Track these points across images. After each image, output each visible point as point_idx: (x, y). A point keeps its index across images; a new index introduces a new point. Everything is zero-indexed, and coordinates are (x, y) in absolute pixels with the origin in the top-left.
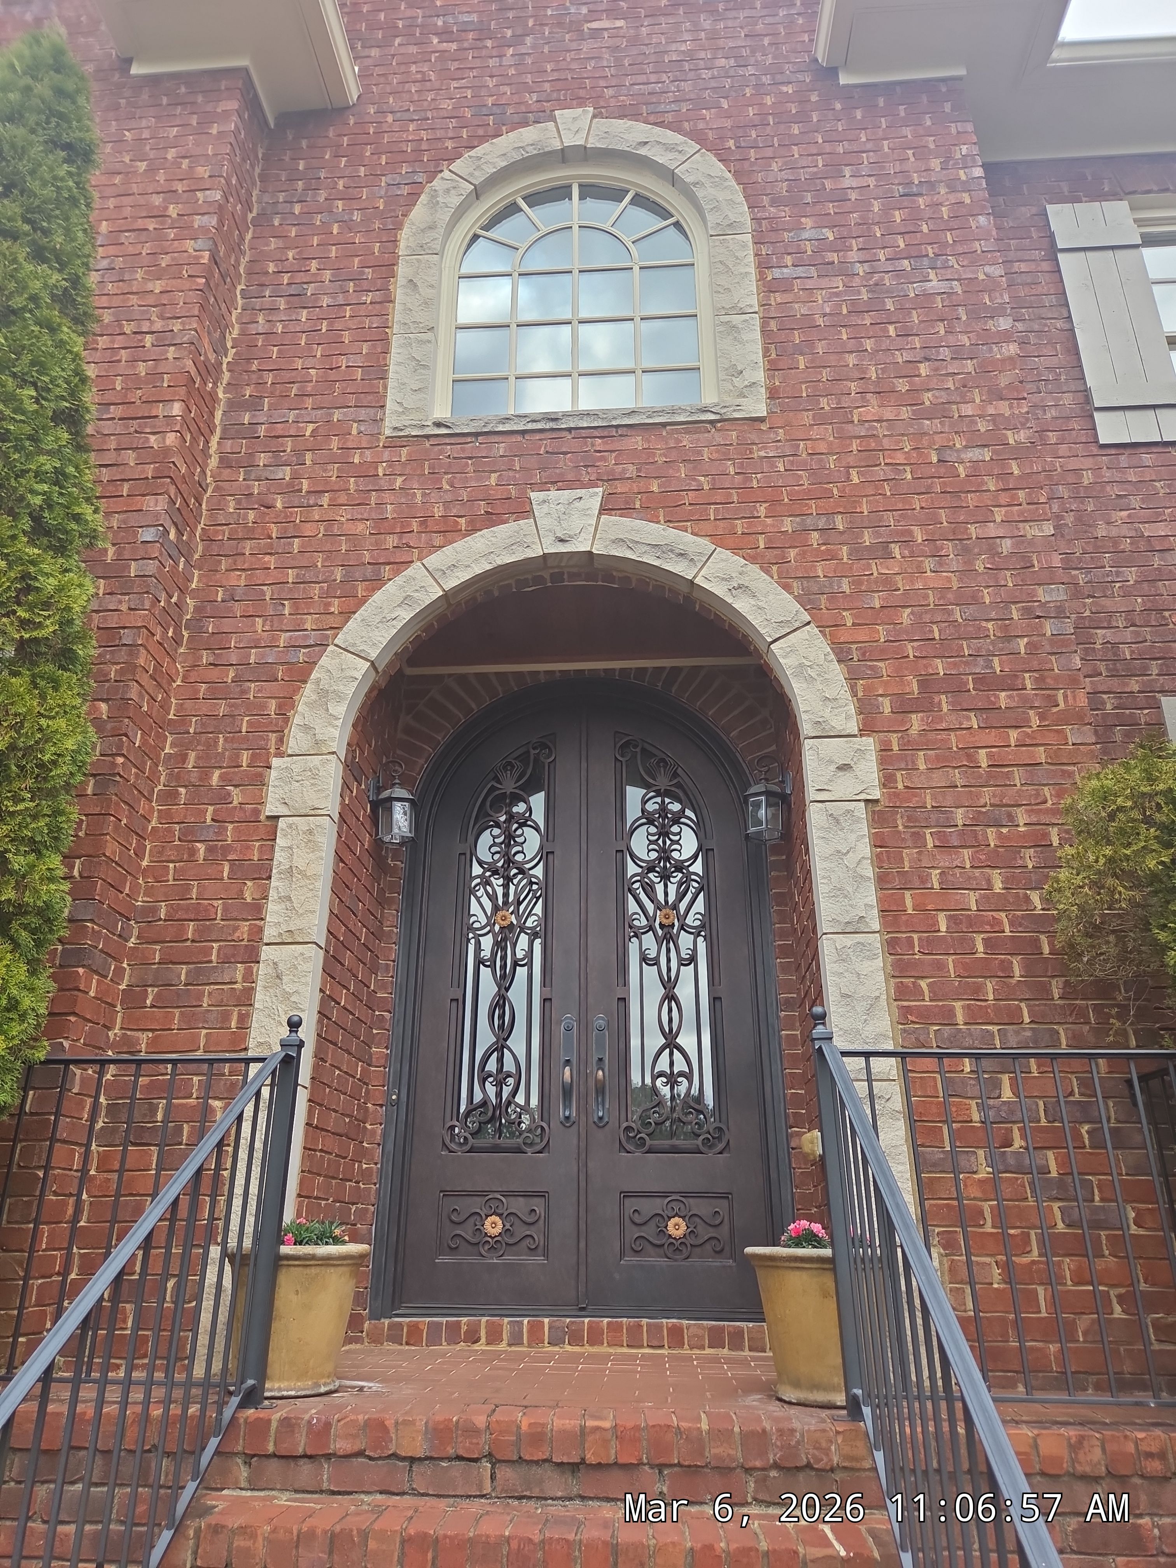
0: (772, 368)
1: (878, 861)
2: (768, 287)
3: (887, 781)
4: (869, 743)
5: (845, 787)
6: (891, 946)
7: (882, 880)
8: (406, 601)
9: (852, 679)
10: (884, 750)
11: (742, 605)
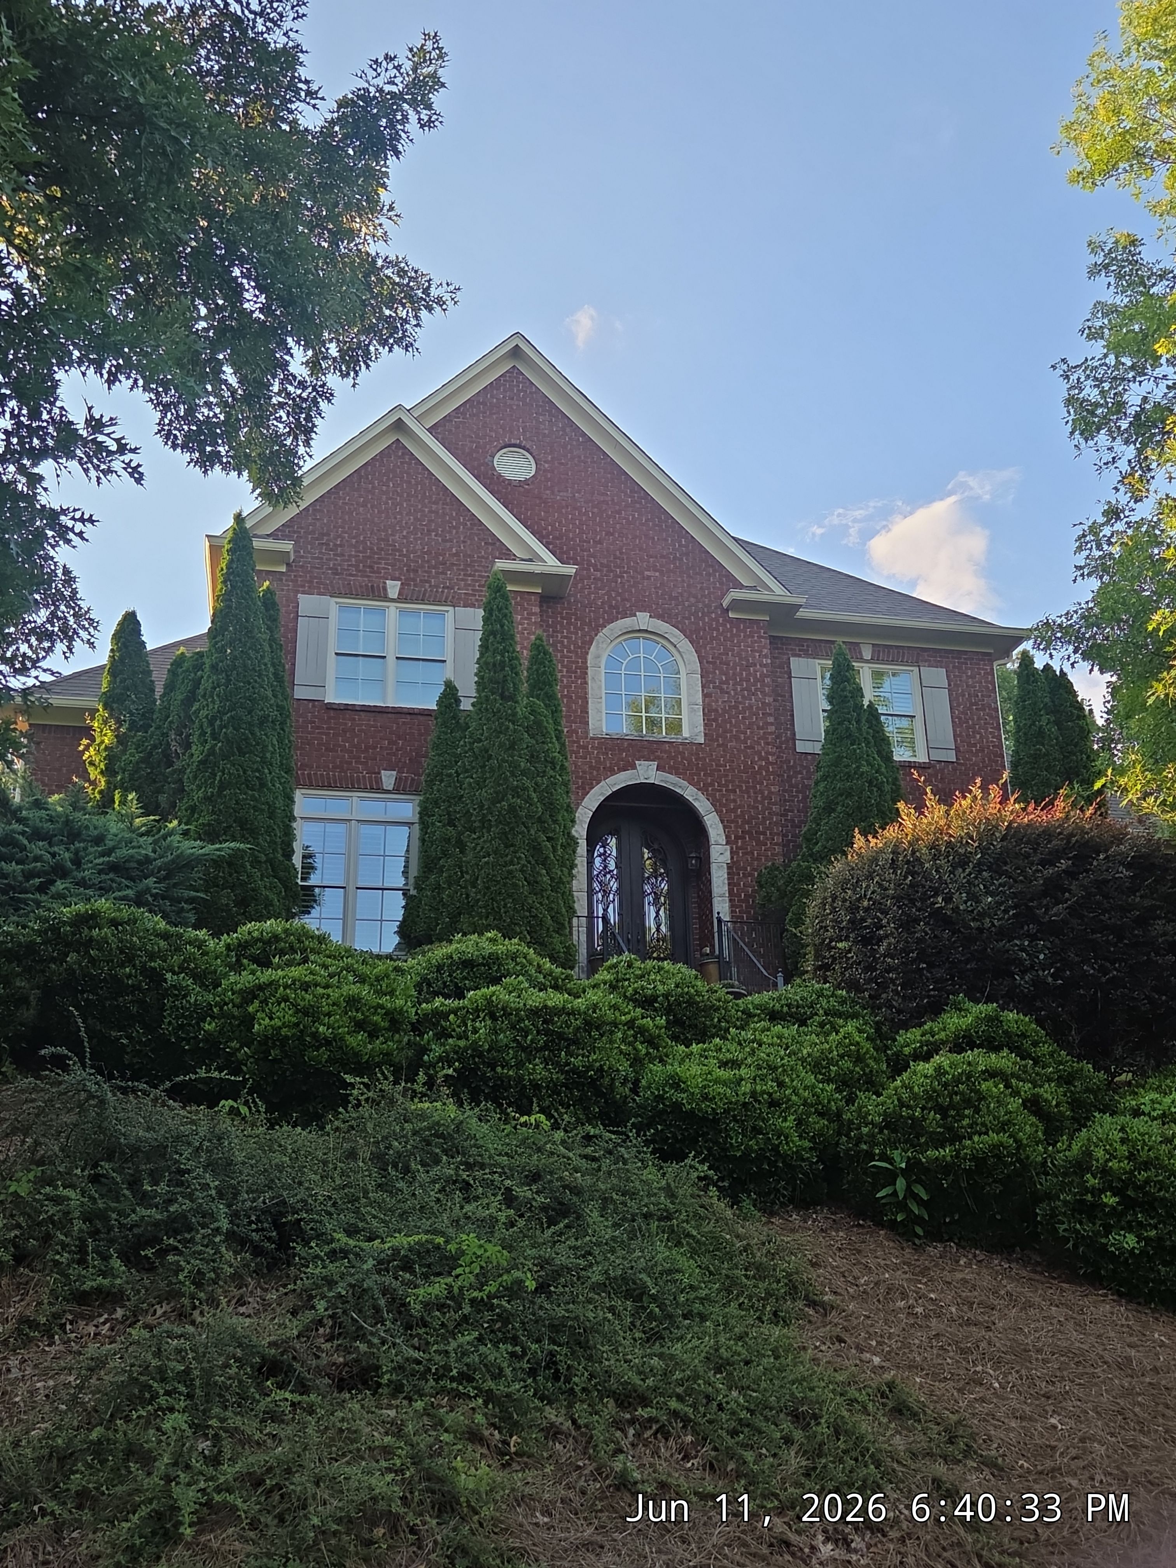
0: (705, 725)
1: (729, 879)
2: (705, 696)
3: (732, 858)
4: (728, 847)
5: (721, 859)
6: (730, 900)
7: (729, 884)
8: (602, 794)
9: (725, 827)
10: (732, 848)
11: (696, 804)
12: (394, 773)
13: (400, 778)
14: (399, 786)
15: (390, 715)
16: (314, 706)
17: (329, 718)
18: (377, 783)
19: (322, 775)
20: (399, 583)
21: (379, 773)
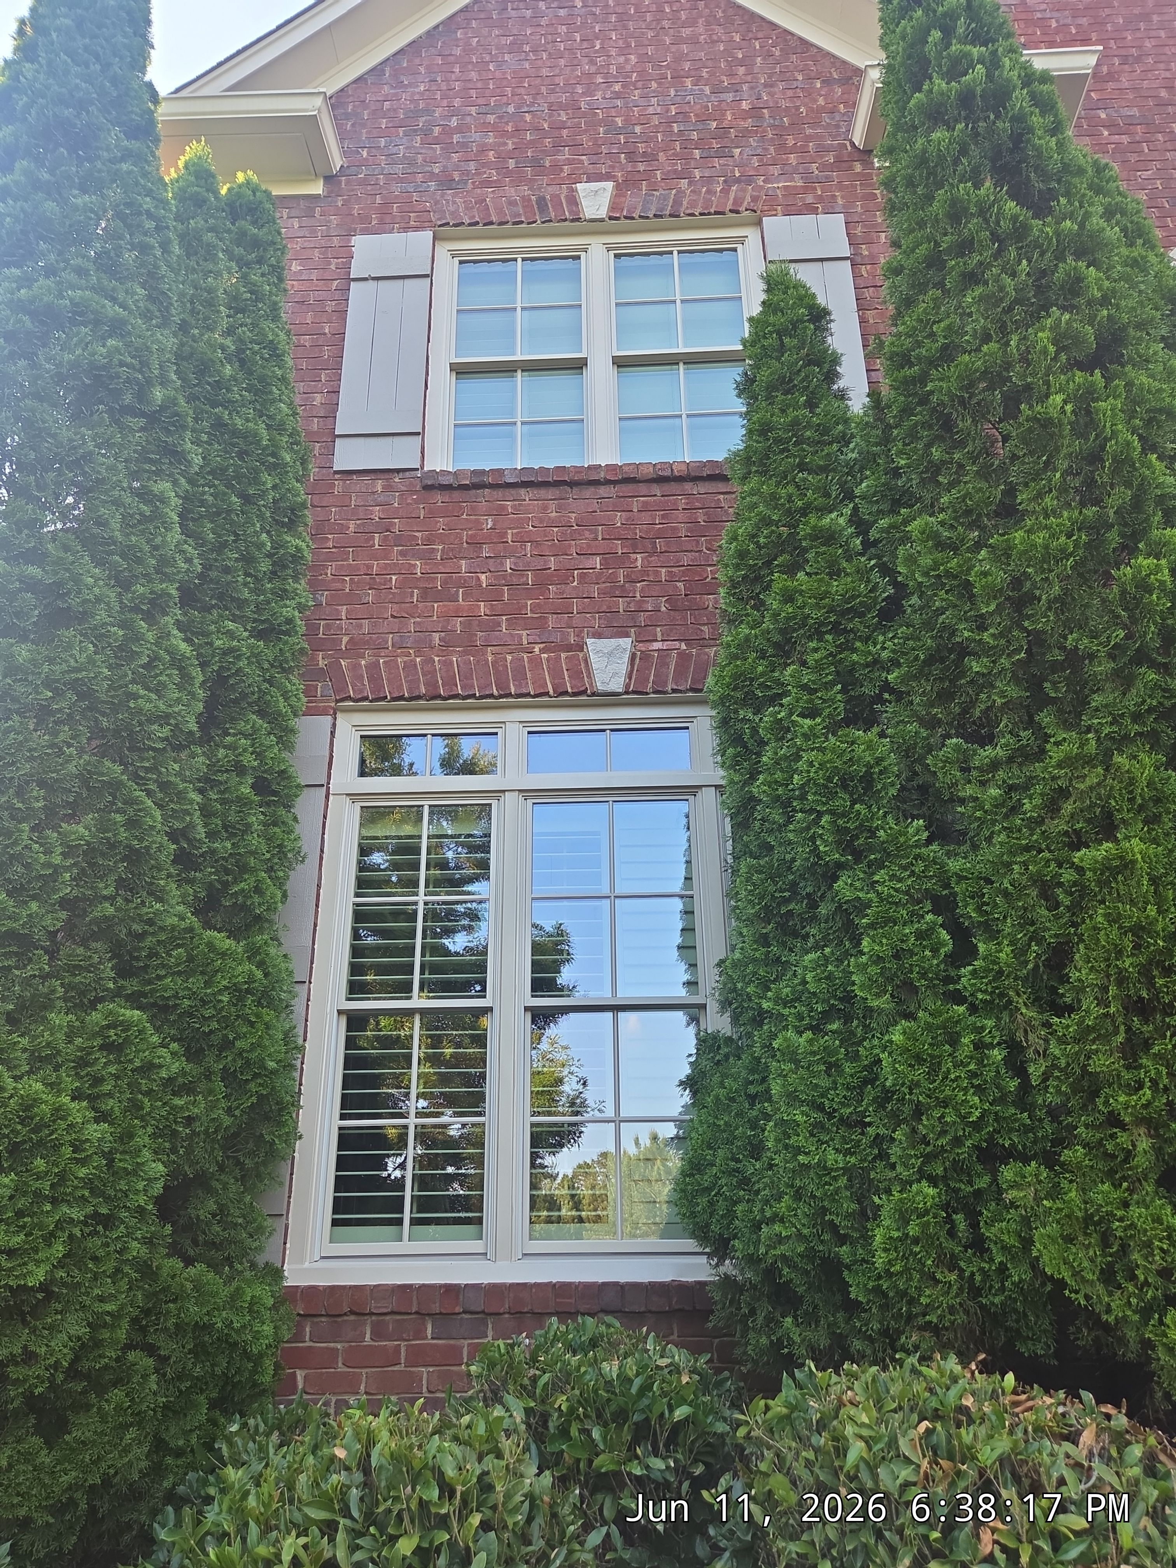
12: (626, 643)
13: (646, 657)
14: (643, 679)
15: (603, 491)
16: (388, 488)
17: (432, 515)
18: (576, 674)
19: (410, 667)
20: (610, 185)
21: (580, 647)
